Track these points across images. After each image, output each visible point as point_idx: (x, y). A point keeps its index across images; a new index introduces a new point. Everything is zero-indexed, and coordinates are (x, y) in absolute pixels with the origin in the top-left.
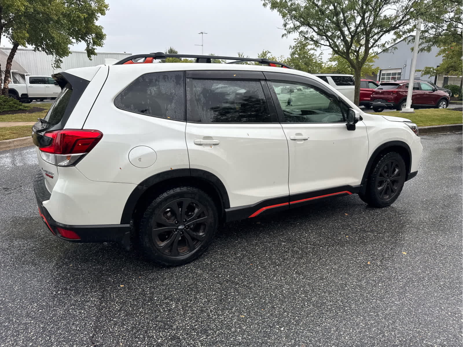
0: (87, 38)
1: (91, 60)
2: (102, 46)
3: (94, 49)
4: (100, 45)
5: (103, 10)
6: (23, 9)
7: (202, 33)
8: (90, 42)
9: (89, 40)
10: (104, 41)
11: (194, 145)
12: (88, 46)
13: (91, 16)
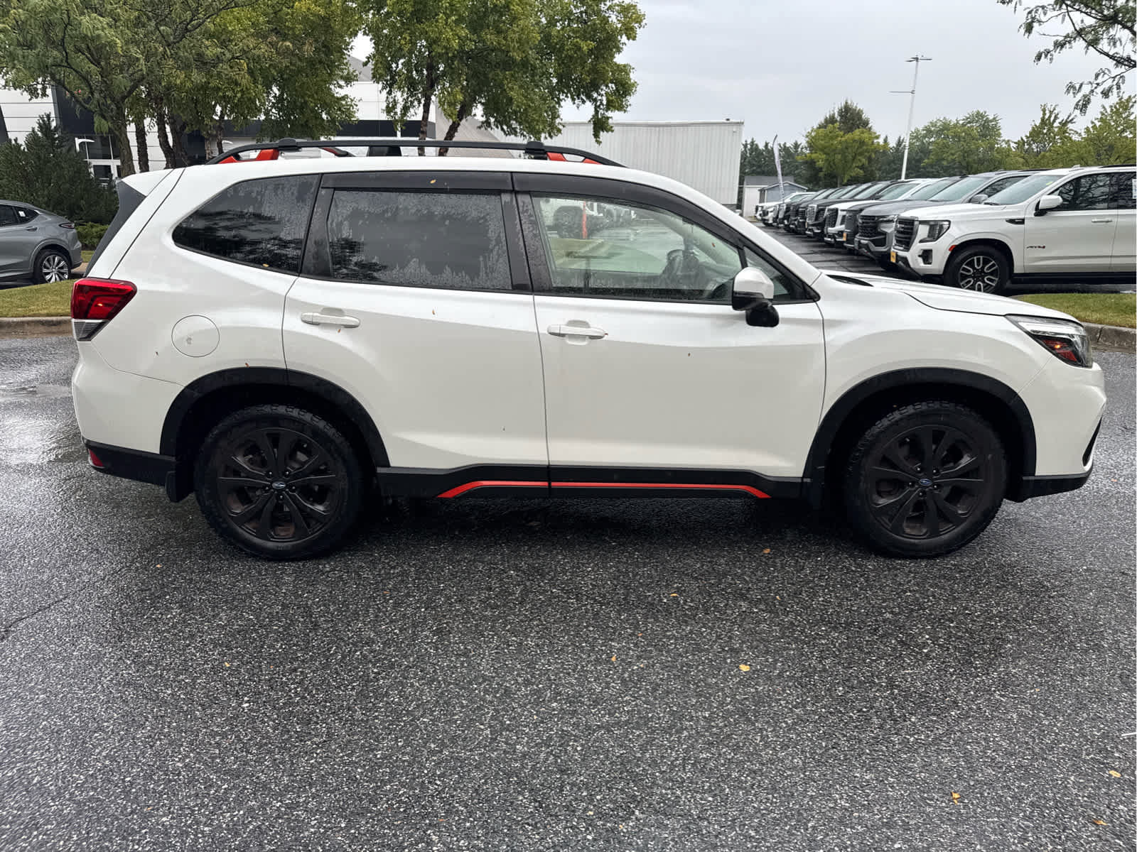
0: (595, 95)
1: (599, 142)
2: (625, 111)
3: (608, 118)
4: (621, 108)
5: (632, 29)
6: (455, 44)
7: (917, 59)
8: (601, 104)
9: (600, 98)
10: (631, 99)
11: (302, 323)
12: (597, 112)
13: (607, 43)
